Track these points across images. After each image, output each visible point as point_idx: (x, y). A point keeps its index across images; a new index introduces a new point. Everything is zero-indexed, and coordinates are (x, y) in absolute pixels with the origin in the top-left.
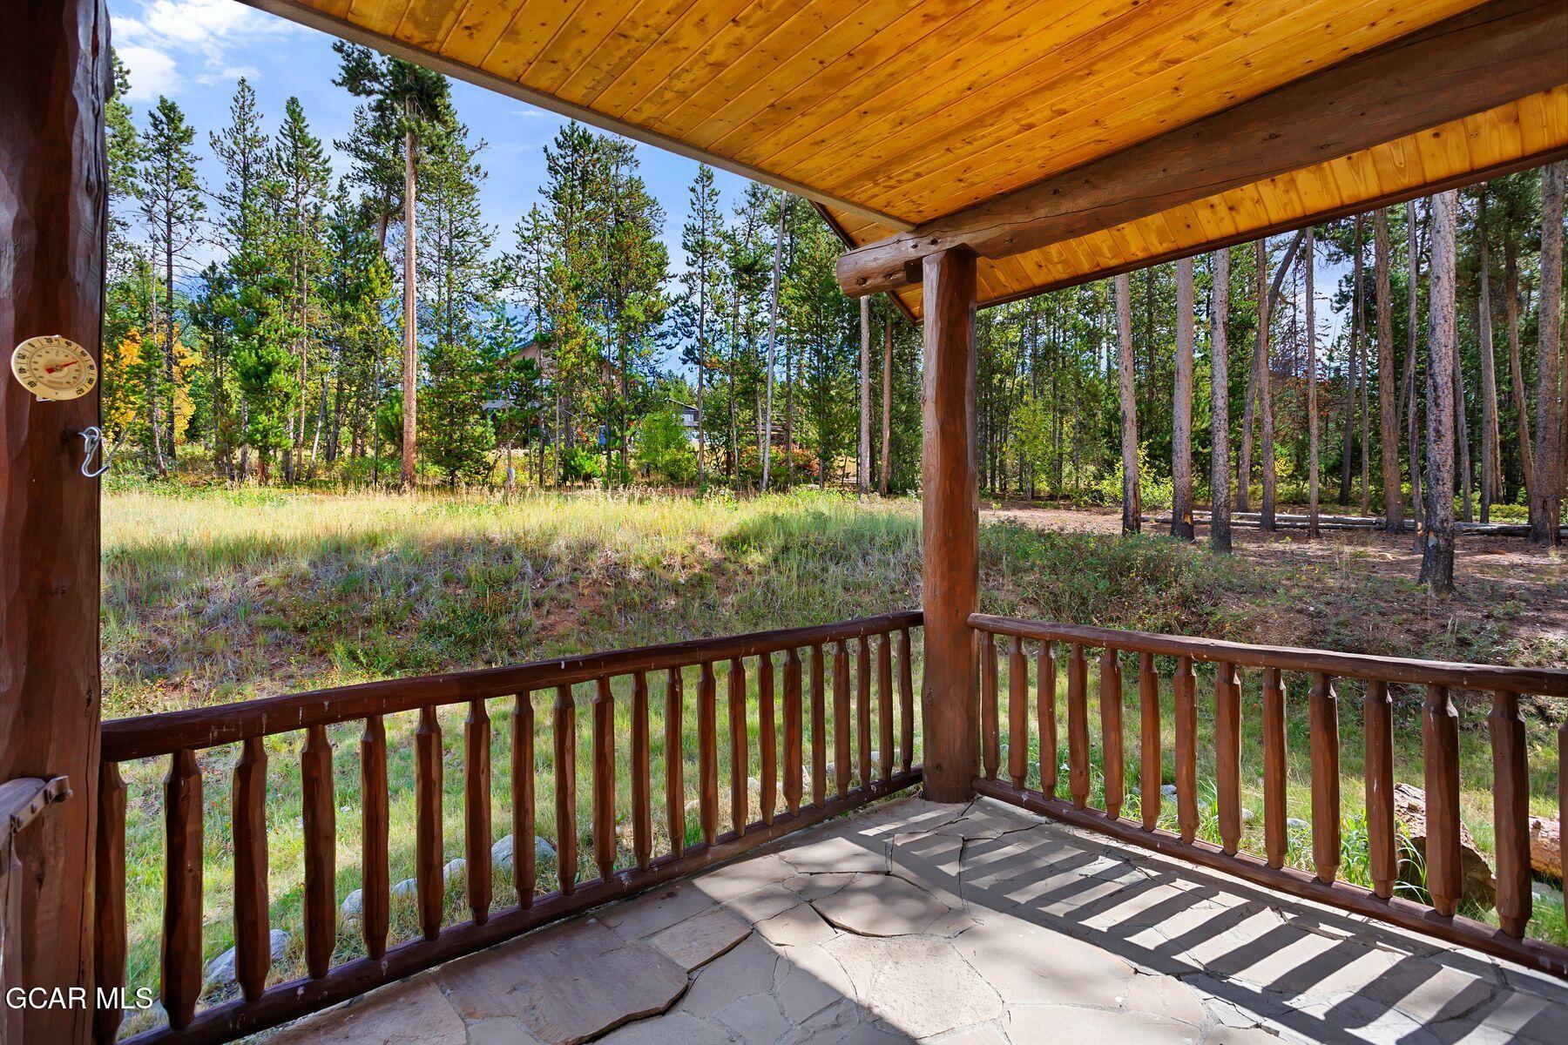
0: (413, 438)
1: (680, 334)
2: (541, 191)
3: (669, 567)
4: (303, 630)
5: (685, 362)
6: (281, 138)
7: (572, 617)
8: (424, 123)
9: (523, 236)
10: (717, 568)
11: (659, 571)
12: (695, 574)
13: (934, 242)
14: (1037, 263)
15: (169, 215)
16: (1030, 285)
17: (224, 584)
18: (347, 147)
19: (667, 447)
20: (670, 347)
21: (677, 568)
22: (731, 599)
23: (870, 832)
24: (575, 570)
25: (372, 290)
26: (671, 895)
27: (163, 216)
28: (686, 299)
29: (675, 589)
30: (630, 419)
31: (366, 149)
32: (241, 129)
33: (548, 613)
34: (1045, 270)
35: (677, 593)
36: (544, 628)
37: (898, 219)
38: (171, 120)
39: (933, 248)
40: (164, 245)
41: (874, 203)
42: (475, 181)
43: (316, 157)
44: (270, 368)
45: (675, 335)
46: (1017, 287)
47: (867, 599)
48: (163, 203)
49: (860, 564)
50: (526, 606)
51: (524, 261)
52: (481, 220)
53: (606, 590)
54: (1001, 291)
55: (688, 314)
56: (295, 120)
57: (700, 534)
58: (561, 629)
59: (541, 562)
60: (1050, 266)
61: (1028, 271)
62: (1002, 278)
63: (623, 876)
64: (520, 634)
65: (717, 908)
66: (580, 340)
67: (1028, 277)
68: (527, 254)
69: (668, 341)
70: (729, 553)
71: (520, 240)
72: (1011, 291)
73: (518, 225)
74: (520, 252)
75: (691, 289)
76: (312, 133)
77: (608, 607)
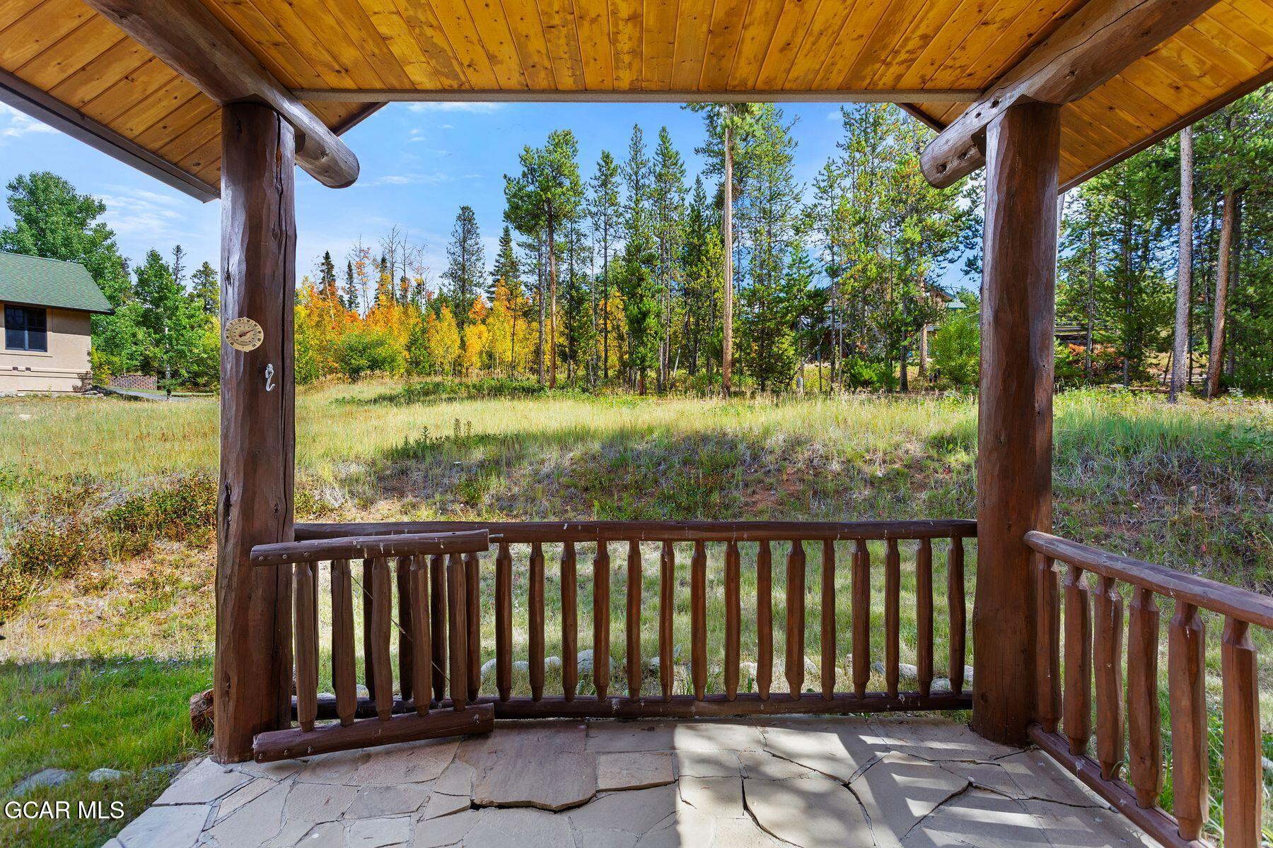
0: (729, 358)
1: (961, 247)
2: (838, 145)
3: (871, 462)
4: (586, 489)
5: (967, 273)
6: (656, 157)
7: (773, 498)
8: (736, 118)
9: (819, 188)
10: (916, 465)
11: (859, 463)
12: (893, 469)
13: (995, 104)
14: (1171, 86)
15: (606, 224)
16: (1174, 116)
17: (552, 456)
18: (704, 151)
19: (961, 353)
20: (952, 261)
21: (877, 464)
22: (924, 495)
23: (870, 740)
24: (785, 459)
25: (708, 252)
26: (651, 729)
27: (603, 226)
28: (970, 212)
29: (872, 482)
30: (906, 331)
31: (716, 148)
32: (634, 159)
33: (754, 492)
34: (1186, 91)
35: (872, 484)
36: (747, 504)
37: (951, 90)
38: (607, 163)
39: (995, 111)
40: (603, 244)
41: (905, 83)
42: (788, 151)
43: (676, 164)
44: (645, 315)
45: (956, 249)
46: (1156, 124)
47: (1078, 507)
48: (603, 218)
49: (1079, 470)
50: (737, 486)
51: (819, 208)
52: (793, 182)
53: (806, 477)
54: (1134, 136)
55: (969, 228)
56: (664, 142)
57: (909, 433)
58: (760, 506)
59: (757, 451)
60: (1193, 84)
61: (1165, 101)
62: (1130, 119)
63: (614, 701)
64: (727, 507)
65: (669, 752)
66: (860, 267)
67: (1166, 107)
68: (823, 202)
69: (949, 256)
70: (934, 453)
71: (817, 191)
72: (1148, 131)
73: (816, 179)
74: (816, 201)
75: (974, 202)
76: (674, 148)
77: (804, 493)
